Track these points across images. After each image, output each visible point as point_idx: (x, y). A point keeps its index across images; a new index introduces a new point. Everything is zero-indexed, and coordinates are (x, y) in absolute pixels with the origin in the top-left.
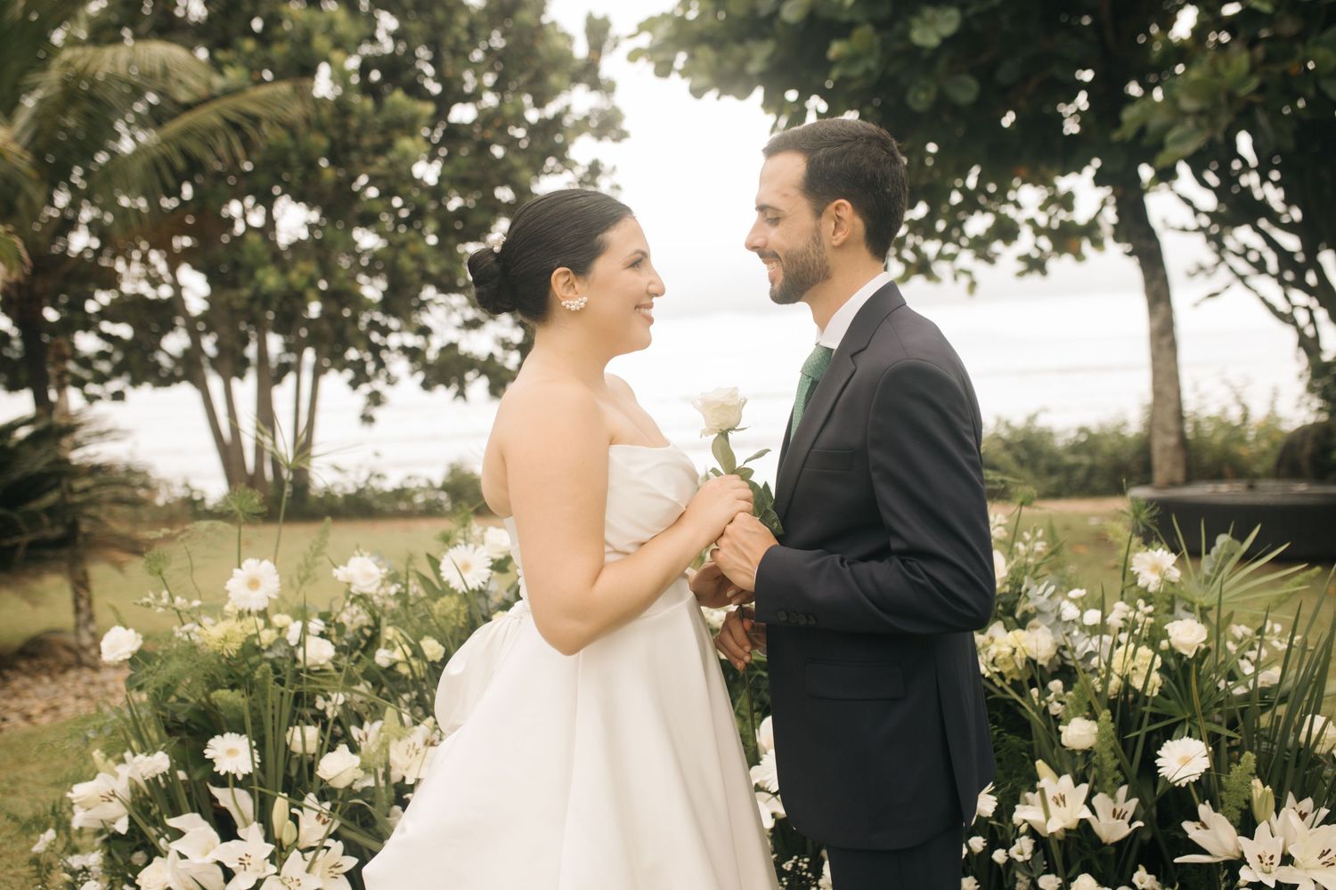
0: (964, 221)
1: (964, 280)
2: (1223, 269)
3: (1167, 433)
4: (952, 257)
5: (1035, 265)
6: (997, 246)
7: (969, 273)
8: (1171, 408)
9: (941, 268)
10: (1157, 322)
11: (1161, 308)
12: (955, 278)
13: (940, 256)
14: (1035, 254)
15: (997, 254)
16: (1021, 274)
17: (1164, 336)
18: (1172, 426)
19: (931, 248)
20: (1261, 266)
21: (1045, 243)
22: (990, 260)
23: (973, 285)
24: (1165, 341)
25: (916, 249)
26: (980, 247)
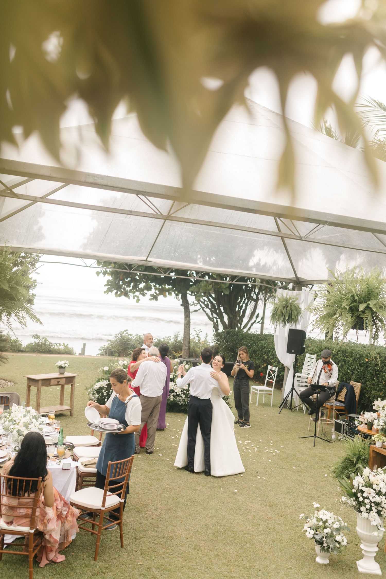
0: (139, 284)
1: (136, 298)
2: (199, 305)
3: (186, 346)
4: (134, 293)
5: (155, 297)
6: (145, 291)
7: (138, 297)
8: (187, 340)
9: (131, 295)
10: (186, 322)
11: (188, 318)
12: (134, 298)
13: (130, 291)
14: (155, 294)
15: (146, 293)
16: (150, 299)
17: (187, 325)
18: (187, 345)
19: (128, 289)
20: (207, 306)
21: (157, 292)
22: (144, 295)
23: (138, 300)
24: (187, 326)
25: (124, 289)
26: (141, 291)
